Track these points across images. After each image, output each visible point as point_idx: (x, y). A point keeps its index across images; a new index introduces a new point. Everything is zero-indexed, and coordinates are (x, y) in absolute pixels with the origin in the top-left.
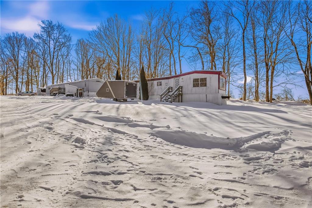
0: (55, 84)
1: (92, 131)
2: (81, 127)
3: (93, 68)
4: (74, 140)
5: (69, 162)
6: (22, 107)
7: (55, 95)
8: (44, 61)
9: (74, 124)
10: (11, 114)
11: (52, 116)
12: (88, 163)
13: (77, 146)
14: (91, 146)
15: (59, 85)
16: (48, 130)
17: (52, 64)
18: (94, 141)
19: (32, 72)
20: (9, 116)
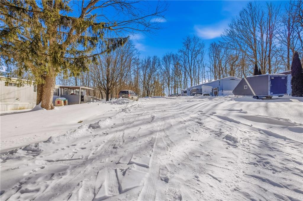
0: (193, 86)
1: (240, 131)
2: (227, 125)
3: (226, 66)
4: (225, 137)
5: (226, 157)
6: (176, 105)
7: (193, 95)
8: (185, 69)
9: (219, 121)
10: (171, 110)
11: (198, 113)
12: (247, 164)
13: (230, 144)
14: (245, 146)
15: (196, 87)
16: (199, 124)
17: (190, 70)
18: (246, 141)
19: (177, 79)
20: (171, 112)
